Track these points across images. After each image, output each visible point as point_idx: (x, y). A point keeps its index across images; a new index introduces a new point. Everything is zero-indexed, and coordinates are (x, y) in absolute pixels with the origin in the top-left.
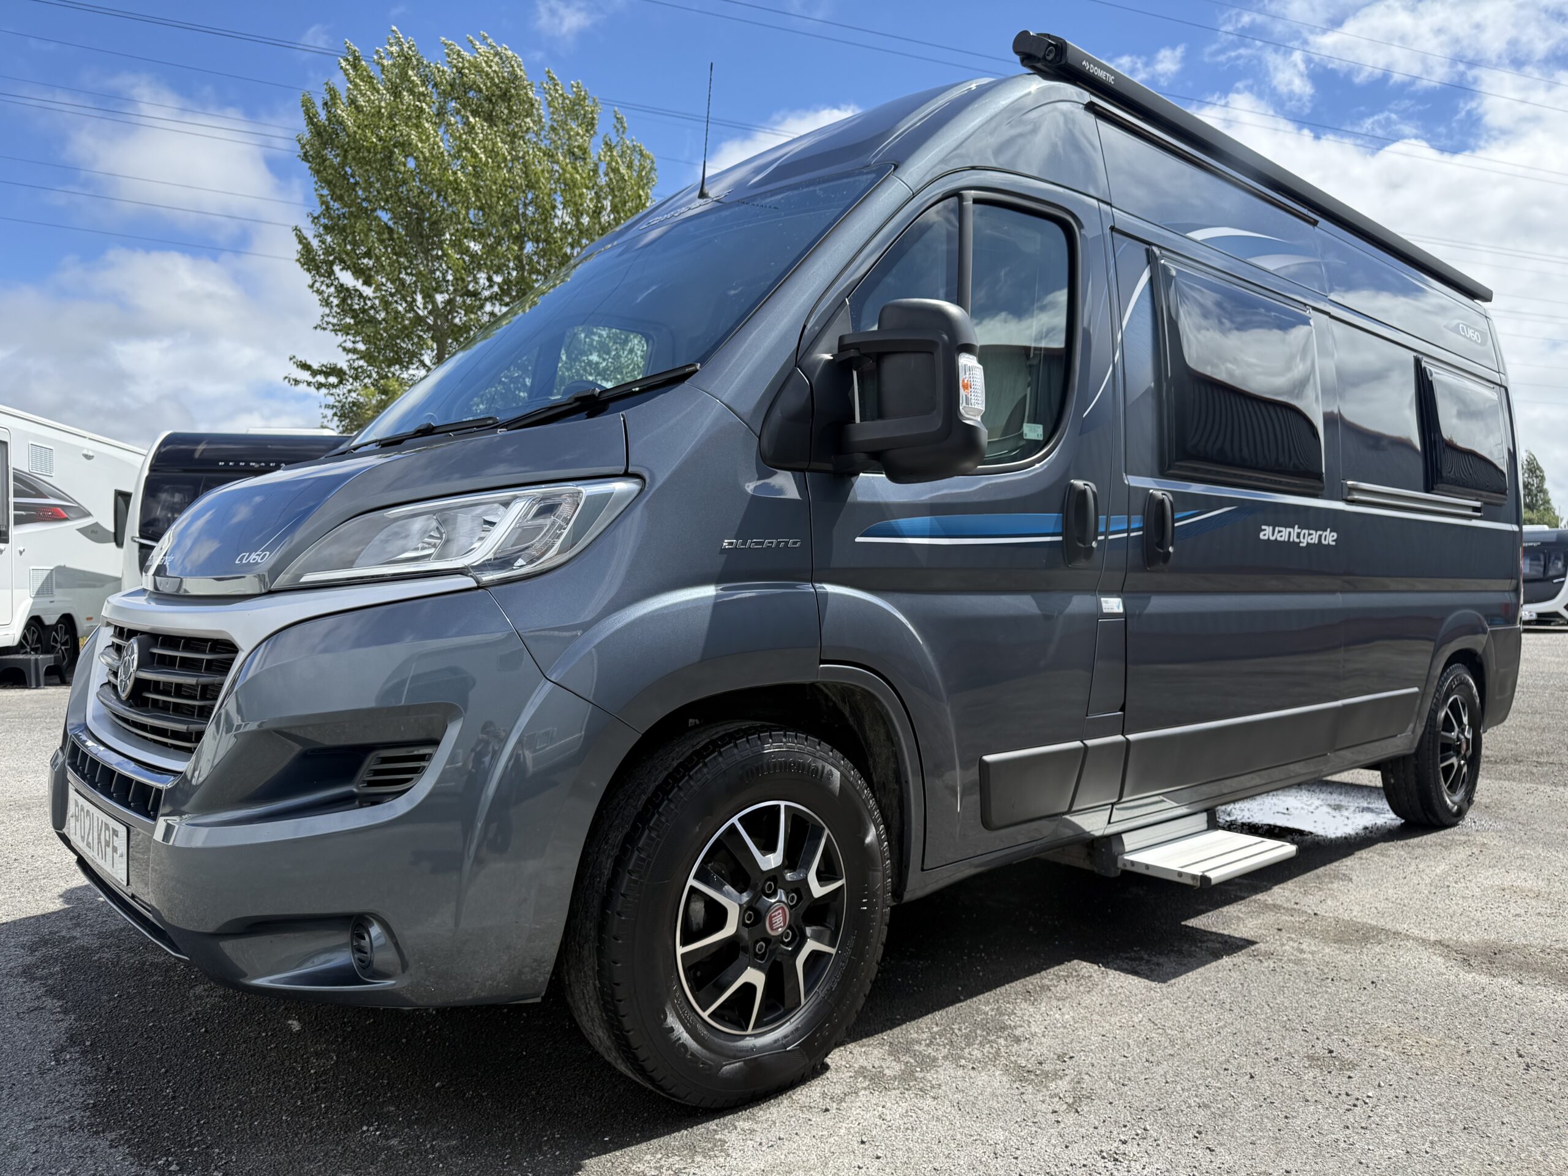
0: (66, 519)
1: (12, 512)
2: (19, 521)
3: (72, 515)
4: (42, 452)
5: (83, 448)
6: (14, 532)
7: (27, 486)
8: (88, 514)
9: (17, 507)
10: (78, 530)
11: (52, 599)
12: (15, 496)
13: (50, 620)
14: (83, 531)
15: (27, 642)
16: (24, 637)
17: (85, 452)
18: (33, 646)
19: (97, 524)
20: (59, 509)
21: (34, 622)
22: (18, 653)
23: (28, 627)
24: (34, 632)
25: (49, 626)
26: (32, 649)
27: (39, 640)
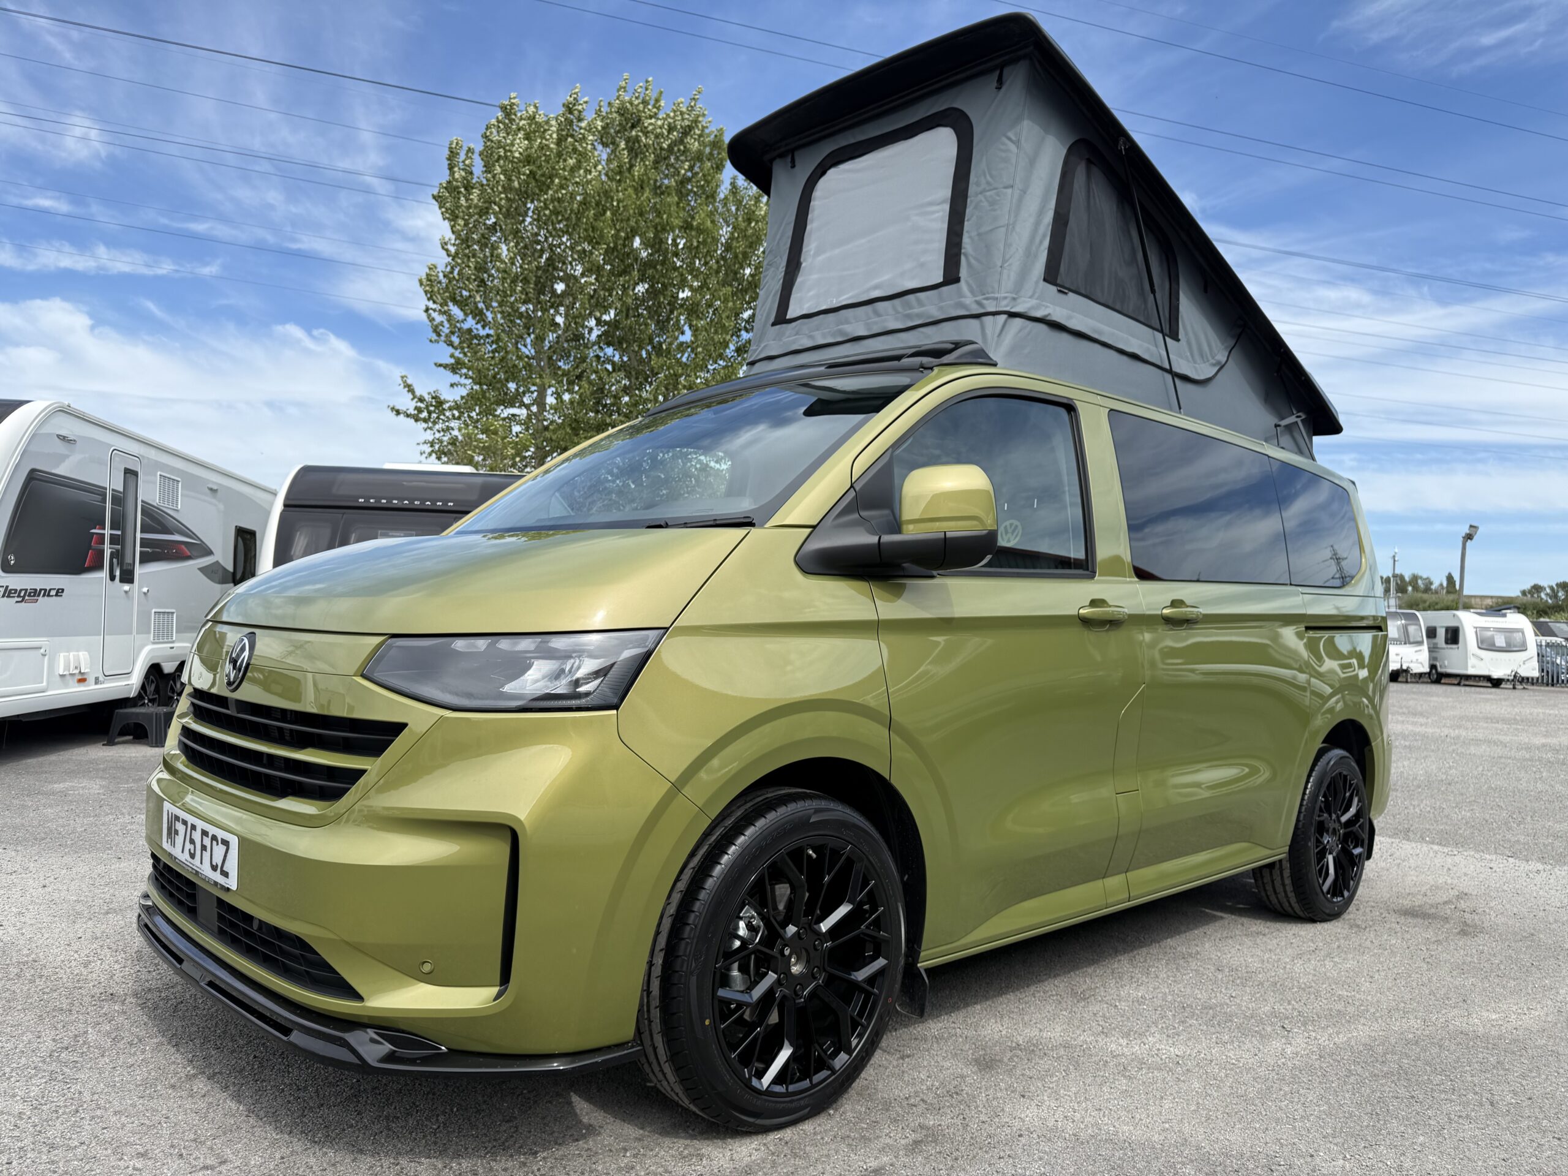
0: (189, 558)
1: (138, 549)
2: (145, 559)
3: (195, 553)
4: (169, 483)
5: (208, 481)
6: (139, 570)
7: (155, 520)
8: (209, 553)
9: (144, 543)
10: (201, 569)
11: (171, 645)
12: (142, 532)
13: (169, 668)
14: (202, 570)
15: (145, 692)
16: (143, 687)
17: (210, 486)
18: (151, 697)
19: (217, 562)
20: (183, 547)
21: (155, 670)
22: (135, 706)
23: (147, 676)
24: (152, 681)
25: (169, 675)
26: (151, 701)
27: (157, 691)
